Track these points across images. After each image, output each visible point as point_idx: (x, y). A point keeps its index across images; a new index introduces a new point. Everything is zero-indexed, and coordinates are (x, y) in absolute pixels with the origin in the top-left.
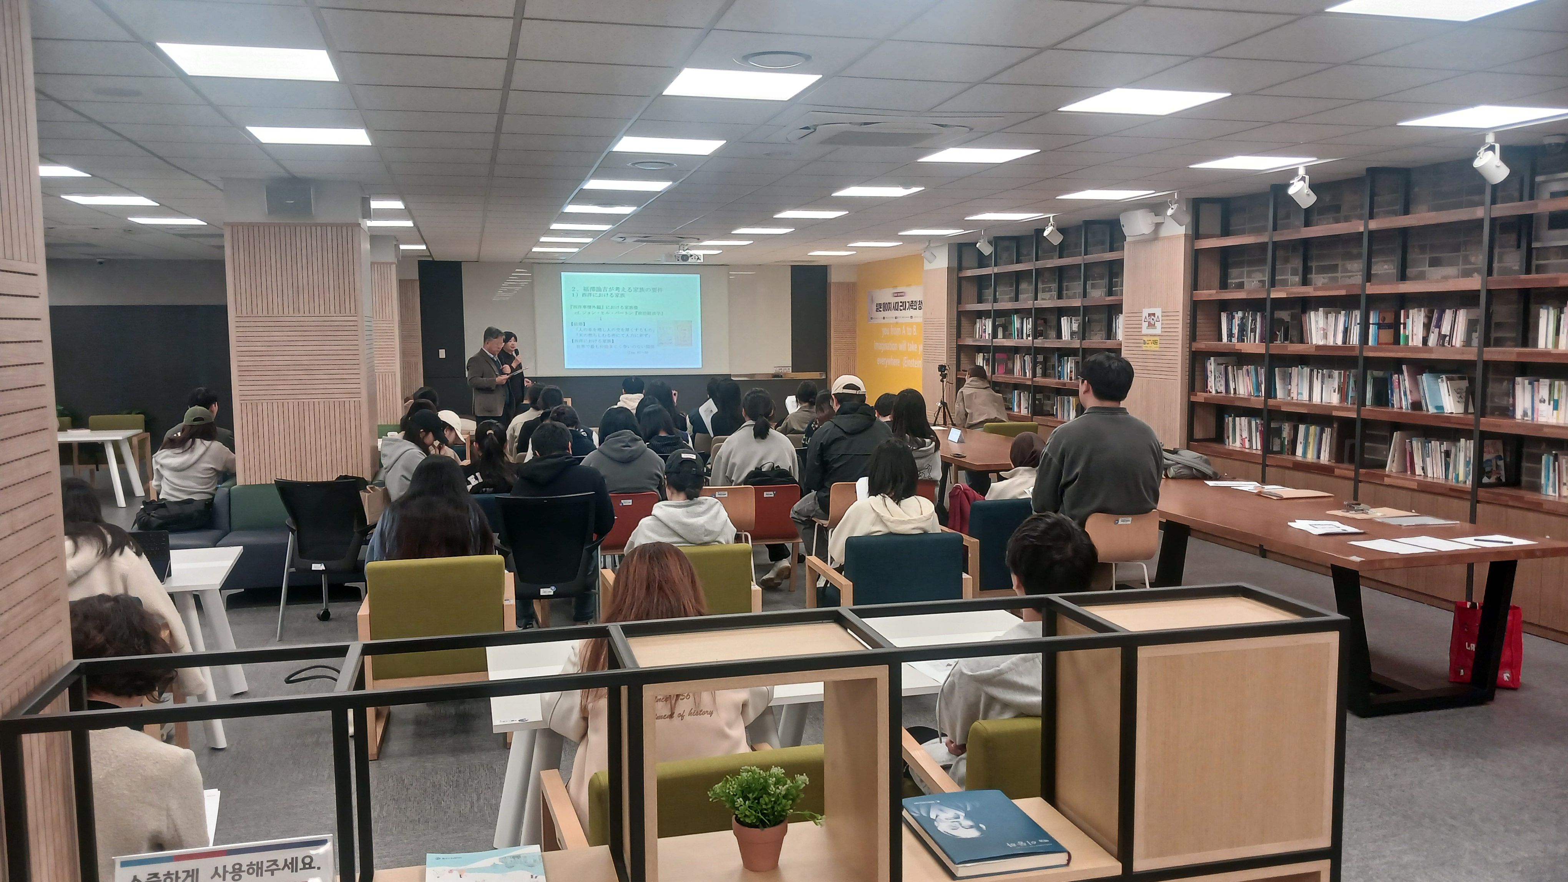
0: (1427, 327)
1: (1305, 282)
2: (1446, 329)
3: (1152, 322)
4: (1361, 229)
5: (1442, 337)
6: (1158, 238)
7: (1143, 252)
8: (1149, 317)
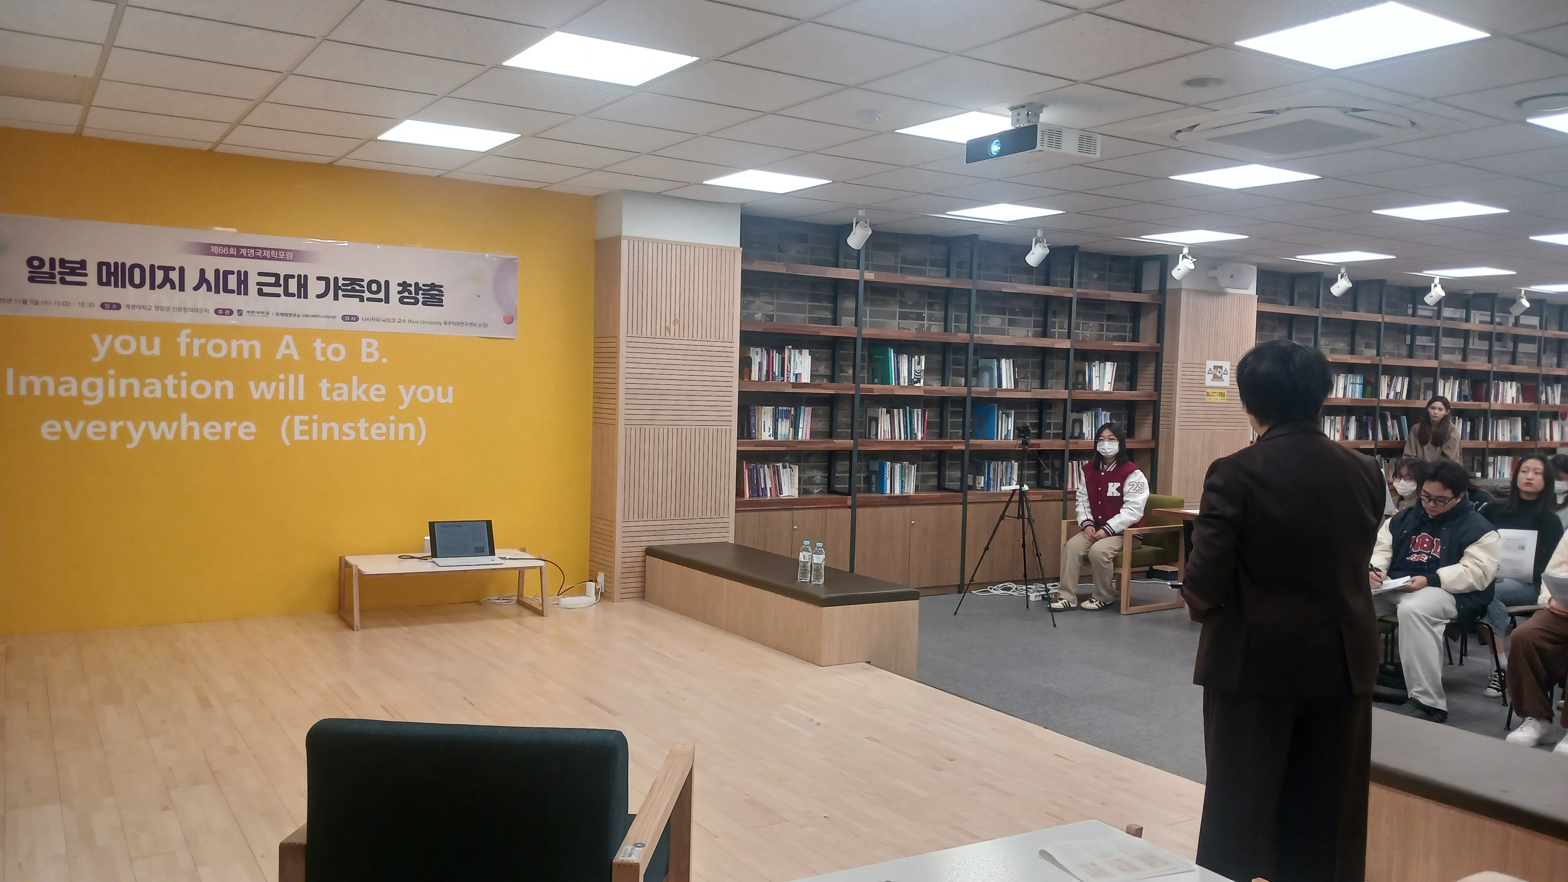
0: (1390, 386)
1: (1353, 352)
2: (1398, 390)
3: (1218, 374)
4: (1380, 320)
5: (1396, 394)
6: (1225, 293)
7: (1206, 303)
8: (1215, 370)
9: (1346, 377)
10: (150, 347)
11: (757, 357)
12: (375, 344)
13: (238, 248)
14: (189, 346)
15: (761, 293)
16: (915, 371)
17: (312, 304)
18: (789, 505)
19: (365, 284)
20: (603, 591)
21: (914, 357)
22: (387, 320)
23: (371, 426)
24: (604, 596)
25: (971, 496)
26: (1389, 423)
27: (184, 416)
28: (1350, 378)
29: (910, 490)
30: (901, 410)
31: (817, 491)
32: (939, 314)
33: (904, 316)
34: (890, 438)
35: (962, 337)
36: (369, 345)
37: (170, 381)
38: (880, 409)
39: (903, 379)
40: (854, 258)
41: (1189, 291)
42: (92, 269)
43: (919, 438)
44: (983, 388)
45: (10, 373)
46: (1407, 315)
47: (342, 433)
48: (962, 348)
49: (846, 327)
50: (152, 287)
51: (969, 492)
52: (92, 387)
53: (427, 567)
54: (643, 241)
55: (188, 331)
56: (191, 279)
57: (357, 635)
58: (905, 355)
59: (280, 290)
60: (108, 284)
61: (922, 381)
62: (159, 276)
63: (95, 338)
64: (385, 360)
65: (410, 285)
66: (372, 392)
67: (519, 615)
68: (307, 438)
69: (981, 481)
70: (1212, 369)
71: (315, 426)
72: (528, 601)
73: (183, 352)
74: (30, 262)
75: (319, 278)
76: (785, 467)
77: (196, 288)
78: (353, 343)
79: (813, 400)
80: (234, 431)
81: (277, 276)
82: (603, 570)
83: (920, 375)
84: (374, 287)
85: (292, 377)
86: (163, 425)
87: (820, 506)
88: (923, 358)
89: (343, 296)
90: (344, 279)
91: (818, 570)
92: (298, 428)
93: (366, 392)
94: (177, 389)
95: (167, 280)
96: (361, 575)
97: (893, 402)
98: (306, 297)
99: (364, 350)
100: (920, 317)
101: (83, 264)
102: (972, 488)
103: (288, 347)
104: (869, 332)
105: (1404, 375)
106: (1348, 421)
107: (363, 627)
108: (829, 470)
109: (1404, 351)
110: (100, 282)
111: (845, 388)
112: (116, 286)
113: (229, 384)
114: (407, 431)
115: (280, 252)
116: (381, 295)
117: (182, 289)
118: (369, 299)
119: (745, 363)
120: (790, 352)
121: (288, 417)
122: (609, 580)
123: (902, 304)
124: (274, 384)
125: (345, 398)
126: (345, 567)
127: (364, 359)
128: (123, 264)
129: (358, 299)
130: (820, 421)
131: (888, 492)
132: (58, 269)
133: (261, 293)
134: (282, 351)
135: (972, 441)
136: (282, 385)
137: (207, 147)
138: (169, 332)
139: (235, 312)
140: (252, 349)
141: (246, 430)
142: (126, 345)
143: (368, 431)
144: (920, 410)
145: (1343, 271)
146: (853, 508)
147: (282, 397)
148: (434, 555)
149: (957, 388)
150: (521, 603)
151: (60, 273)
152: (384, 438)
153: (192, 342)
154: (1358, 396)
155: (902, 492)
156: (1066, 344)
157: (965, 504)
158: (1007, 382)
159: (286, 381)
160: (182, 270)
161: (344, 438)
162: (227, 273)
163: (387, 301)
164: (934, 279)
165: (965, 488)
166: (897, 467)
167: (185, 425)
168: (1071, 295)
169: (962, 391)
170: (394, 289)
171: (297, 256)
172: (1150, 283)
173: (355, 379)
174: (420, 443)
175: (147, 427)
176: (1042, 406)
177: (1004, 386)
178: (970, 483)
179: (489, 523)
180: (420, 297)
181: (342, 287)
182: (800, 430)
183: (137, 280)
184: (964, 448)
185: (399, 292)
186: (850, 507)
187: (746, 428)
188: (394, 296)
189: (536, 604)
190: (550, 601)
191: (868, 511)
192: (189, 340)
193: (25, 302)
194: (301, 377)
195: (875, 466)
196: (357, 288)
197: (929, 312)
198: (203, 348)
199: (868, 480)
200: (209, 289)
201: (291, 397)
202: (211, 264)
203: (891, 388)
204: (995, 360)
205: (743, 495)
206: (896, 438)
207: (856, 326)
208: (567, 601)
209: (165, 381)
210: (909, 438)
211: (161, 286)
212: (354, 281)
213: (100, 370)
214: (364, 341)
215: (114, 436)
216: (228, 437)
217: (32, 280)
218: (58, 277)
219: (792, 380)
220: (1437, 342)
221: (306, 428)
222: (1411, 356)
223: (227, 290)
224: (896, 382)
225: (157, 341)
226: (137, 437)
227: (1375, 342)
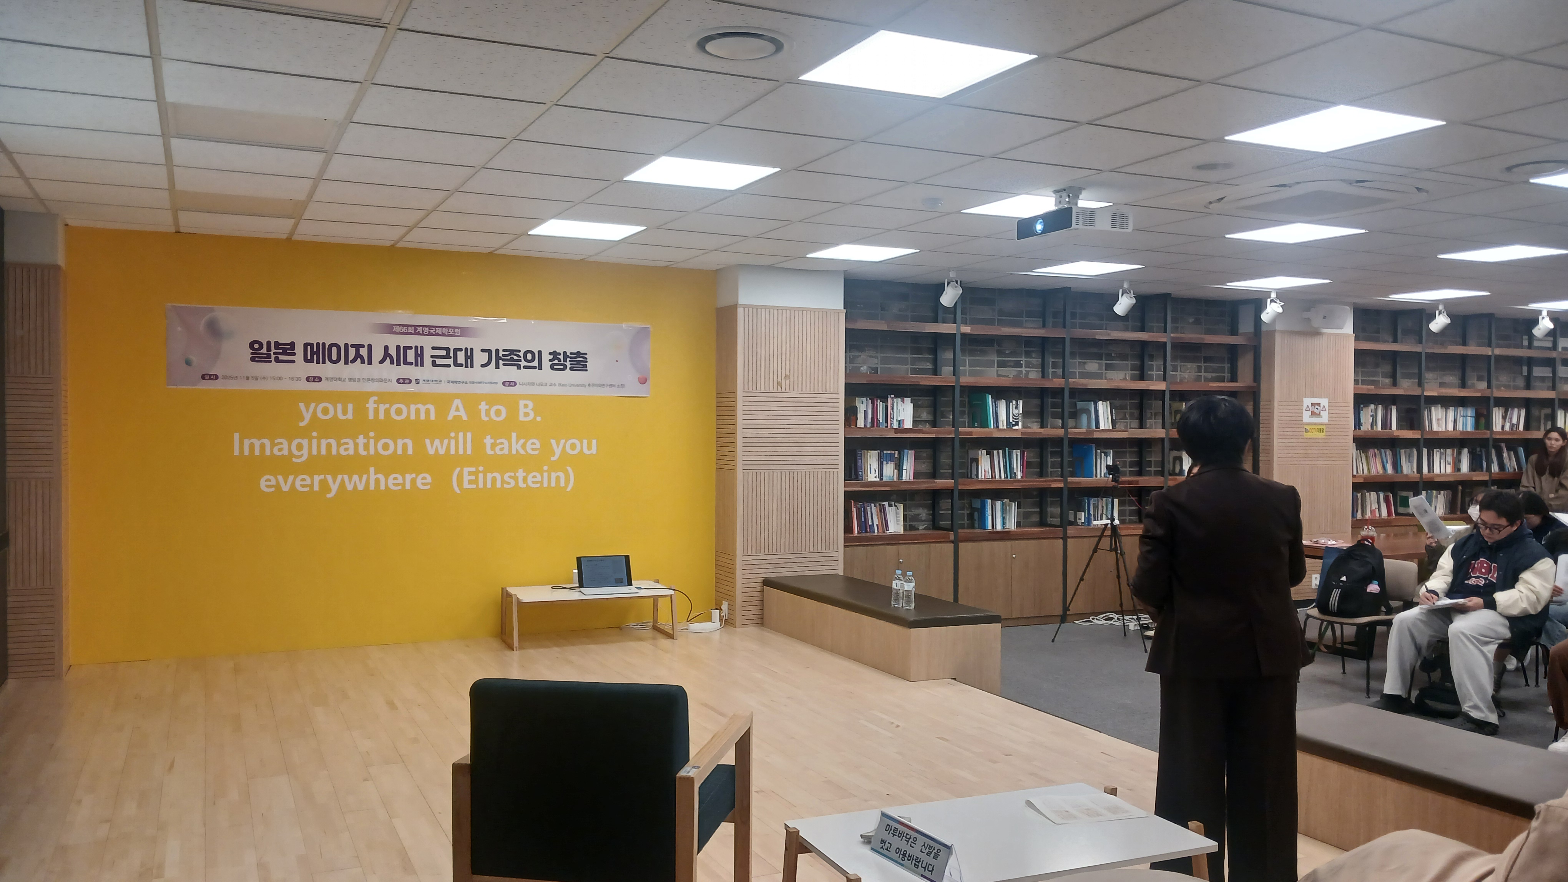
0: (1504, 418)
1: (1463, 385)
2: (1515, 421)
3: (1316, 411)
4: (1490, 353)
5: (1512, 425)
6: (1320, 333)
7: (1301, 344)
8: (1313, 407)
9: (1456, 411)
10: (345, 412)
11: (863, 406)
12: (531, 404)
13: (415, 326)
14: (376, 411)
15: (866, 348)
16: (1013, 414)
17: (477, 372)
18: (895, 540)
19: (521, 354)
20: (727, 618)
21: (1012, 402)
22: (541, 384)
23: (527, 475)
24: (727, 622)
25: (1071, 531)
26: (1505, 455)
27: (372, 470)
28: (1460, 411)
29: (1012, 525)
30: (1001, 452)
31: (923, 527)
32: (1036, 361)
33: (1001, 365)
34: (990, 477)
35: (1057, 382)
36: (526, 406)
37: (361, 440)
38: (980, 452)
39: (1001, 422)
40: (951, 314)
41: (1283, 332)
42: (299, 350)
43: (1019, 476)
44: (1079, 430)
45: (236, 436)
46: (1522, 347)
47: (503, 482)
48: (1058, 392)
49: (945, 377)
50: (346, 363)
51: (1069, 527)
52: (300, 447)
53: (575, 595)
54: (757, 307)
55: (376, 398)
56: (378, 354)
57: (516, 654)
58: (1002, 400)
59: (450, 361)
60: (312, 361)
61: (1020, 424)
62: (352, 352)
63: (302, 406)
64: (539, 419)
65: (560, 354)
66: (529, 446)
67: (654, 638)
68: (474, 486)
69: (1082, 517)
70: (1310, 406)
71: (481, 475)
72: (661, 627)
73: (371, 416)
74: (251, 345)
75: (483, 351)
76: (890, 506)
77: (381, 362)
78: (512, 404)
79: (916, 444)
80: (413, 481)
81: (447, 349)
82: (727, 600)
83: (1018, 419)
84: (529, 357)
85: (461, 435)
86: (355, 477)
87: (923, 541)
88: (1021, 403)
89: (504, 365)
90: (504, 351)
91: (908, 597)
92: (466, 478)
93: (524, 446)
94: (366, 447)
95: (358, 356)
96: (520, 603)
97: (992, 444)
98: (472, 367)
99: (522, 410)
100: (1018, 365)
101: (292, 345)
102: (1074, 523)
103: (457, 410)
104: (966, 380)
105: (1519, 407)
106: (1459, 453)
107: (521, 648)
108: (934, 508)
109: (1521, 382)
110: (306, 360)
111: (946, 432)
112: (318, 362)
113: (409, 442)
114: (558, 478)
115: (450, 329)
116: (536, 363)
117: (370, 363)
118: (525, 367)
119: (851, 413)
120: (893, 400)
121: (458, 469)
122: (731, 608)
123: (1000, 353)
124: (446, 441)
125: (506, 451)
126: (506, 596)
127: (522, 418)
128: (324, 344)
129: (516, 367)
130: (924, 463)
131: (990, 527)
132: (273, 350)
133: (434, 364)
134: (452, 414)
135: (1070, 479)
136: (453, 442)
137: (389, 244)
138: (360, 399)
139: (414, 381)
140: (427, 412)
141: (424, 481)
142: (325, 411)
143: (525, 479)
144: (1019, 451)
145: (1441, 307)
146: (956, 543)
147: (453, 452)
148: (581, 585)
149: (1054, 430)
150: (656, 628)
151: (274, 353)
152: (538, 485)
153: (378, 406)
154: (1470, 428)
155: (1004, 528)
156: (1161, 386)
157: (1065, 538)
158: (1105, 423)
159: (456, 438)
160: (370, 346)
161: (505, 486)
162: (406, 348)
163: (540, 368)
164: (1032, 330)
165: (1065, 523)
166: (998, 504)
167: (373, 477)
168: (1164, 340)
169: (1060, 432)
170: (546, 358)
171: (464, 332)
172: (1246, 327)
173: (514, 435)
174: (569, 489)
175: (343, 480)
176: (1141, 445)
177: (1102, 427)
178: (1071, 518)
179: (627, 558)
180: (568, 364)
181: (503, 358)
182: (904, 472)
183: (334, 357)
184: (1061, 485)
185: (550, 360)
186: (952, 542)
187: (852, 470)
188: (546, 364)
189: (668, 629)
190: (679, 627)
191: (969, 545)
192: (376, 406)
193: (248, 378)
194: (469, 435)
195: (977, 504)
196: (515, 357)
197: (1026, 359)
198: (387, 412)
199: (971, 516)
200: (392, 363)
201: (461, 452)
202: (394, 341)
203: (991, 431)
204: (1092, 403)
205: (852, 531)
206: (997, 477)
207: (954, 375)
208: (695, 626)
209: (357, 441)
210: (1009, 477)
211: (353, 361)
212: (512, 352)
213: (305, 433)
214: (522, 403)
215: (316, 488)
216: (408, 486)
217: (253, 360)
218: (273, 356)
219: (896, 426)
220: (1554, 372)
221: (473, 478)
222: (1528, 387)
223: (406, 363)
224: (995, 425)
225: (350, 407)
226: (334, 488)
227: (1486, 374)
